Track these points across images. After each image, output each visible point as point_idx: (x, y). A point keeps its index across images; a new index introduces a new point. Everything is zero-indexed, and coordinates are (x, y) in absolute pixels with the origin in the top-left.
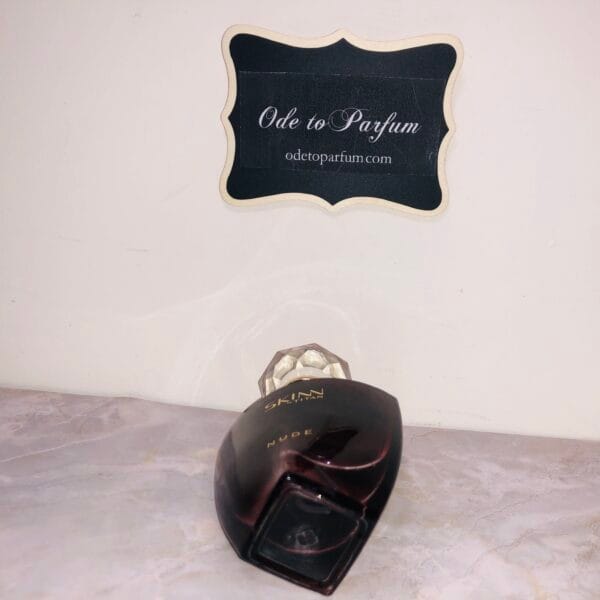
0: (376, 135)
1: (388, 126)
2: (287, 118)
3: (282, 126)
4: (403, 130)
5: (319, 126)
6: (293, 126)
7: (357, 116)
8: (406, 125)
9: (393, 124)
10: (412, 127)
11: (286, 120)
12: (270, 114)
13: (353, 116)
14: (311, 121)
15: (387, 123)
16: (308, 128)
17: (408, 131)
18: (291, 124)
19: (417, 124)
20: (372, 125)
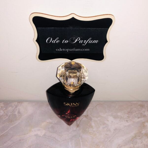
0: (85, 44)
1: (88, 41)
2: (56, 40)
3: (54, 42)
4: (93, 42)
5: (66, 42)
6: (58, 42)
7: (78, 39)
8: (94, 41)
9: (90, 41)
10: (96, 42)
11: (55, 41)
12: (50, 39)
13: (77, 39)
14: (63, 41)
15: (88, 40)
16: (63, 42)
17: (95, 42)
18: (57, 42)
19: (98, 41)
20: (83, 41)
